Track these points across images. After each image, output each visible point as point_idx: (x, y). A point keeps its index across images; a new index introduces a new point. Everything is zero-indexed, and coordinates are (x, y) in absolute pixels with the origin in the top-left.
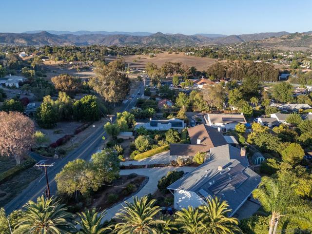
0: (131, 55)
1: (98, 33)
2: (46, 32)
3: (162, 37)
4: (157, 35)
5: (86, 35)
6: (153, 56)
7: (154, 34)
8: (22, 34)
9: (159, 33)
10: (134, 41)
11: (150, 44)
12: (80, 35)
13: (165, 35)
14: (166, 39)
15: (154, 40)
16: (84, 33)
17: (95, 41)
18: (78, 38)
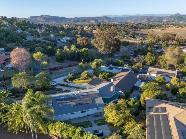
0: (148, 28)
1: (135, 16)
2: (105, 16)
3: (180, 17)
4: (176, 15)
5: (127, 17)
6: (163, 29)
7: (174, 15)
8: (94, 18)
9: (178, 14)
10: (158, 20)
11: (169, 21)
12: (123, 17)
13: (182, 15)
14: (182, 18)
15: (172, 19)
16: (126, 16)
17: (132, 20)
18: (122, 19)
